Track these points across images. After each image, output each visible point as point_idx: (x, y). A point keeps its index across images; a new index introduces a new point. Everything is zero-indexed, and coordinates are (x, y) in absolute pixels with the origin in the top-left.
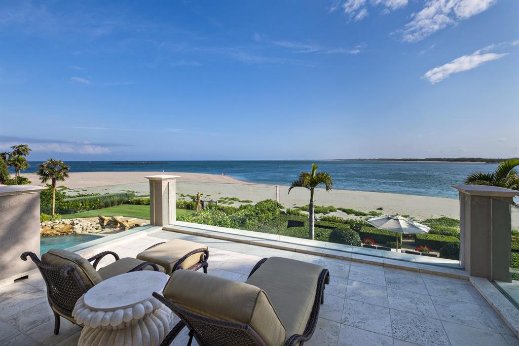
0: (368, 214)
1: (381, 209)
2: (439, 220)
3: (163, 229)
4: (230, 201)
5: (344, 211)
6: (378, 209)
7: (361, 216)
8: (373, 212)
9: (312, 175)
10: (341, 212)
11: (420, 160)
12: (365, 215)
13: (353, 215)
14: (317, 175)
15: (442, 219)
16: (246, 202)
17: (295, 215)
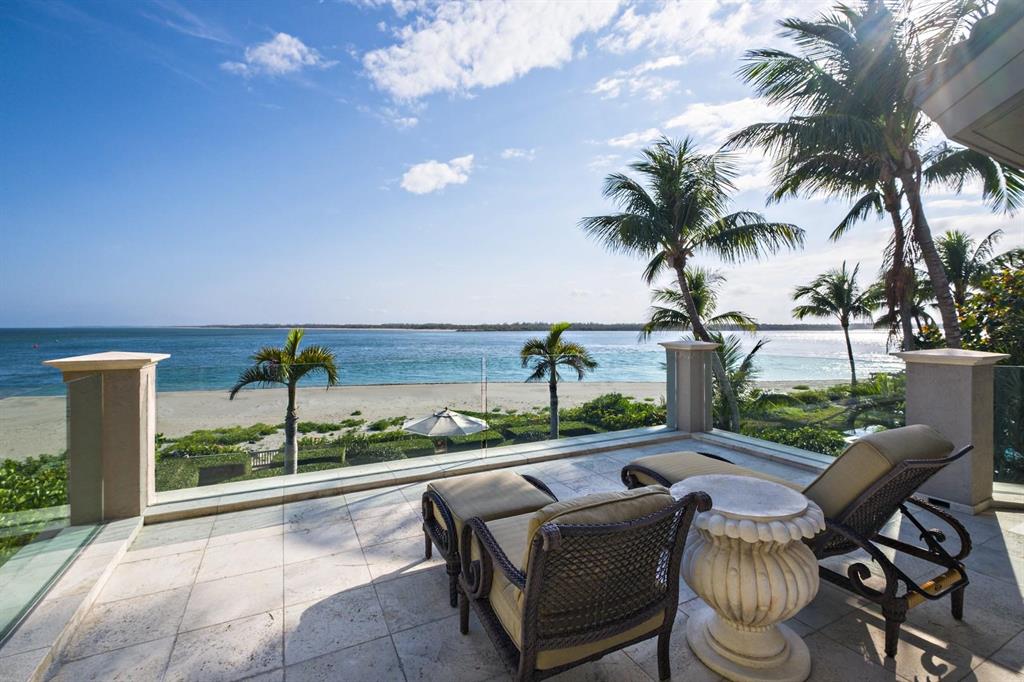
0: (341, 427)
1: (358, 413)
3: (145, 524)
6: (354, 414)
8: (348, 421)
9: (292, 354)
11: (375, 327)
12: (337, 428)
13: (315, 432)
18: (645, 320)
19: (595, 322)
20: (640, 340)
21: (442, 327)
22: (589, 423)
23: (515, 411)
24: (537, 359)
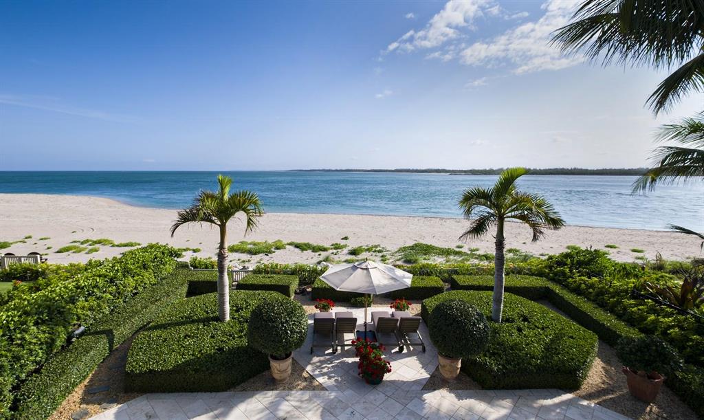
0: (329, 249)
1: (346, 238)
2: (412, 248)
4: (90, 247)
5: (297, 246)
6: (343, 239)
7: (320, 252)
8: (337, 244)
9: (222, 199)
10: (292, 248)
12: (325, 250)
13: (309, 251)
14: (232, 198)
15: (416, 245)
16: (126, 245)
17: (207, 267)
18: (651, 163)
19: (579, 167)
20: (636, 189)
21: (438, 171)
22: (553, 280)
23: (477, 250)
24: (481, 210)
